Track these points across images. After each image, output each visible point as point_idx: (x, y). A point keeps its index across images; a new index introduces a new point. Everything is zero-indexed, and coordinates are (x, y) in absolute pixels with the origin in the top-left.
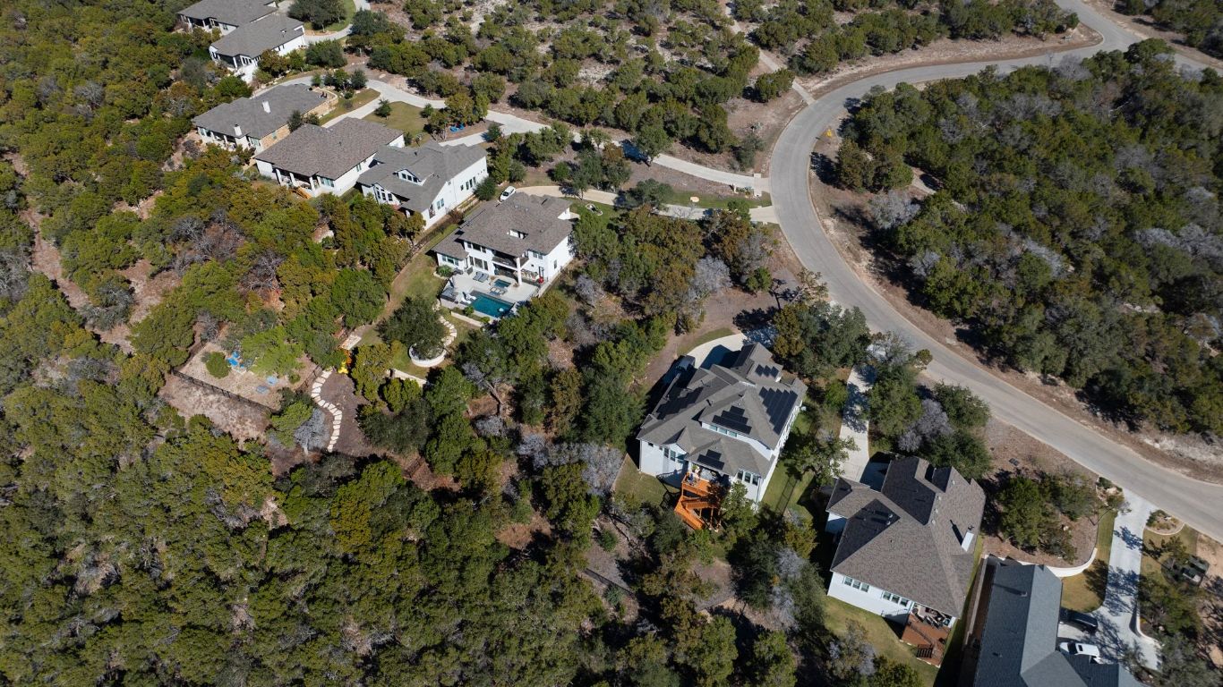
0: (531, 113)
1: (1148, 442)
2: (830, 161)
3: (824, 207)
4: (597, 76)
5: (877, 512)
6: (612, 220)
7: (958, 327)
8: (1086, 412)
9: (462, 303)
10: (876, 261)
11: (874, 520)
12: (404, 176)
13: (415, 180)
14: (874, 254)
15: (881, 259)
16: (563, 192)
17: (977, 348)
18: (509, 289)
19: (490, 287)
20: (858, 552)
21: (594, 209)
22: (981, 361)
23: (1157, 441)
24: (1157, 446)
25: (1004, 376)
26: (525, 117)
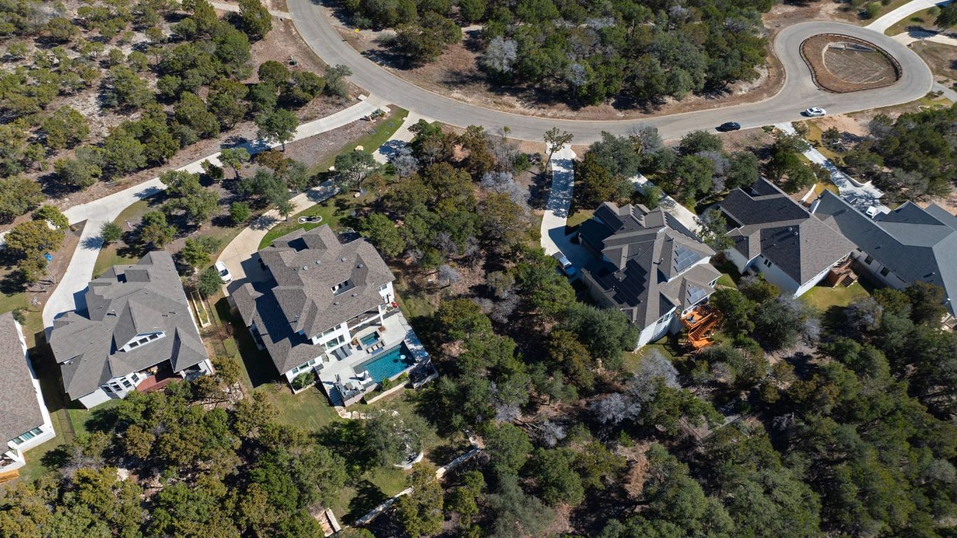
0: (93, 189)
1: (740, 93)
2: (382, 52)
3: (436, 87)
4: (90, 110)
5: (778, 234)
6: (336, 215)
7: (610, 103)
8: (708, 100)
9: (366, 386)
10: (518, 97)
11: (780, 240)
12: (133, 345)
13: (153, 336)
14: (512, 95)
15: (520, 95)
16: (261, 228)
17: (634, 108)
18: (383, 336)
19: (363, 352)
20: (802, 263)
21: (309, 219)
22: (645, 113)
23: (741, 90)
24: (744, 92)
25: (662, 112)
26: (93, 197)
